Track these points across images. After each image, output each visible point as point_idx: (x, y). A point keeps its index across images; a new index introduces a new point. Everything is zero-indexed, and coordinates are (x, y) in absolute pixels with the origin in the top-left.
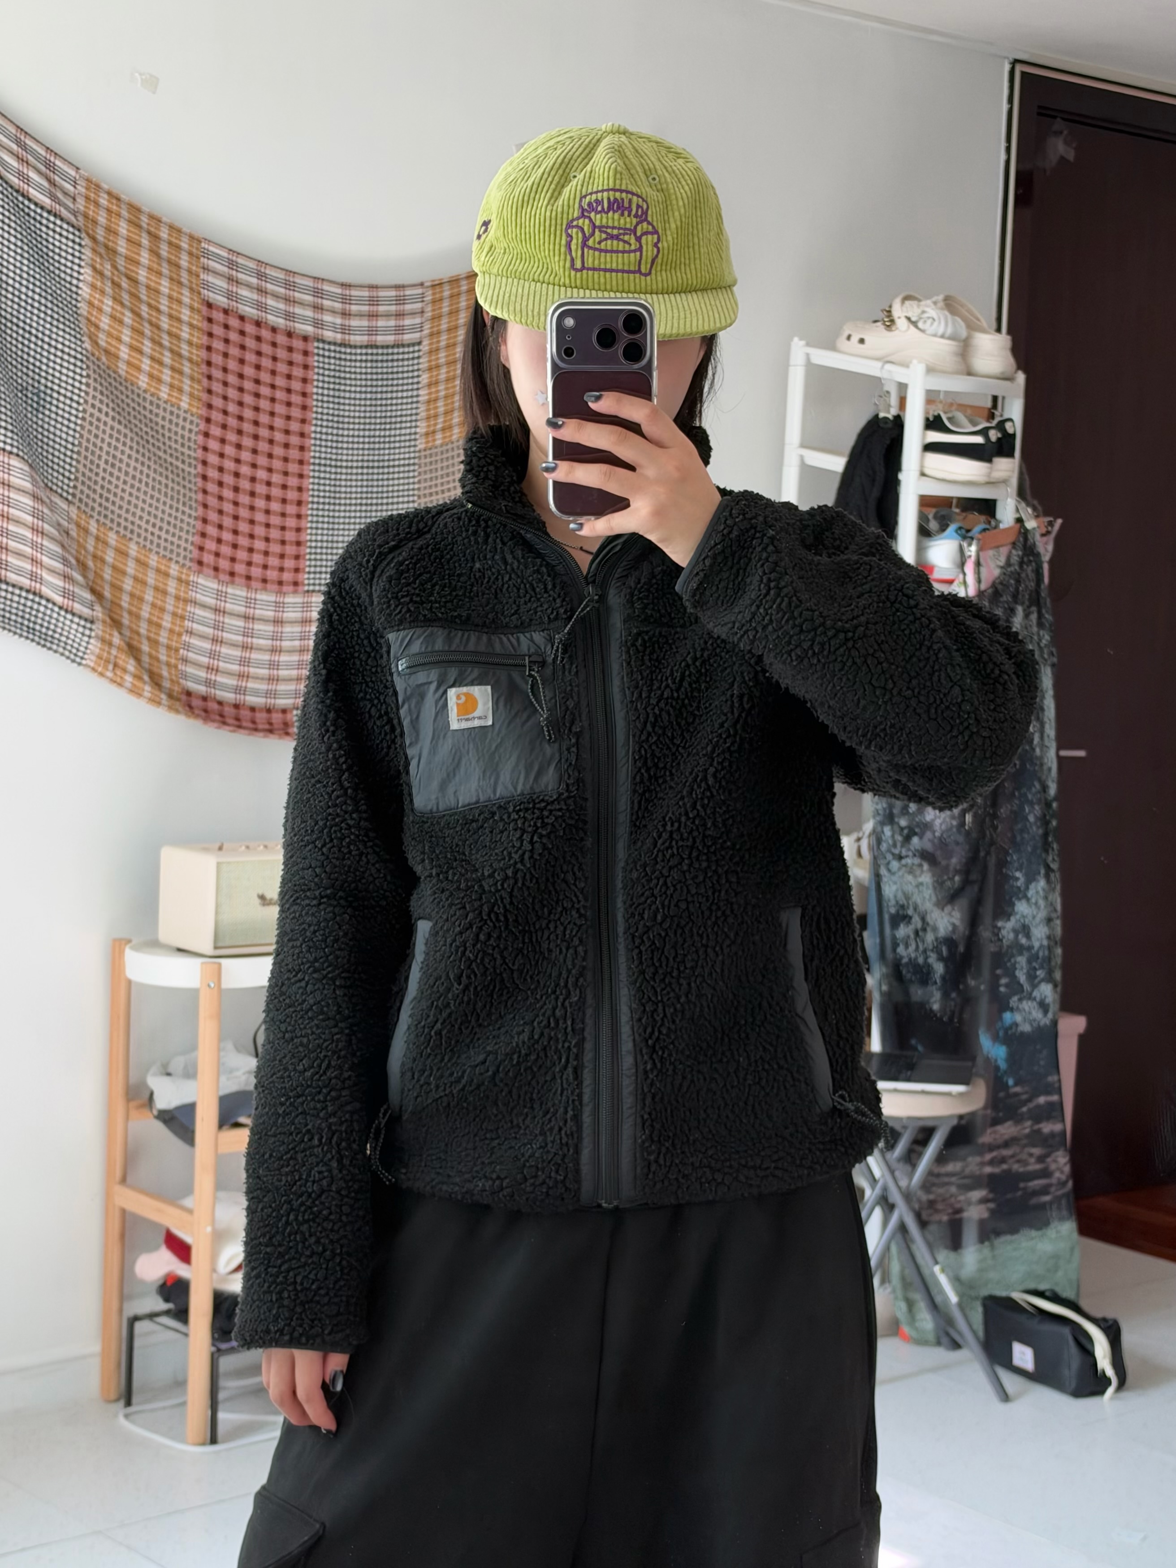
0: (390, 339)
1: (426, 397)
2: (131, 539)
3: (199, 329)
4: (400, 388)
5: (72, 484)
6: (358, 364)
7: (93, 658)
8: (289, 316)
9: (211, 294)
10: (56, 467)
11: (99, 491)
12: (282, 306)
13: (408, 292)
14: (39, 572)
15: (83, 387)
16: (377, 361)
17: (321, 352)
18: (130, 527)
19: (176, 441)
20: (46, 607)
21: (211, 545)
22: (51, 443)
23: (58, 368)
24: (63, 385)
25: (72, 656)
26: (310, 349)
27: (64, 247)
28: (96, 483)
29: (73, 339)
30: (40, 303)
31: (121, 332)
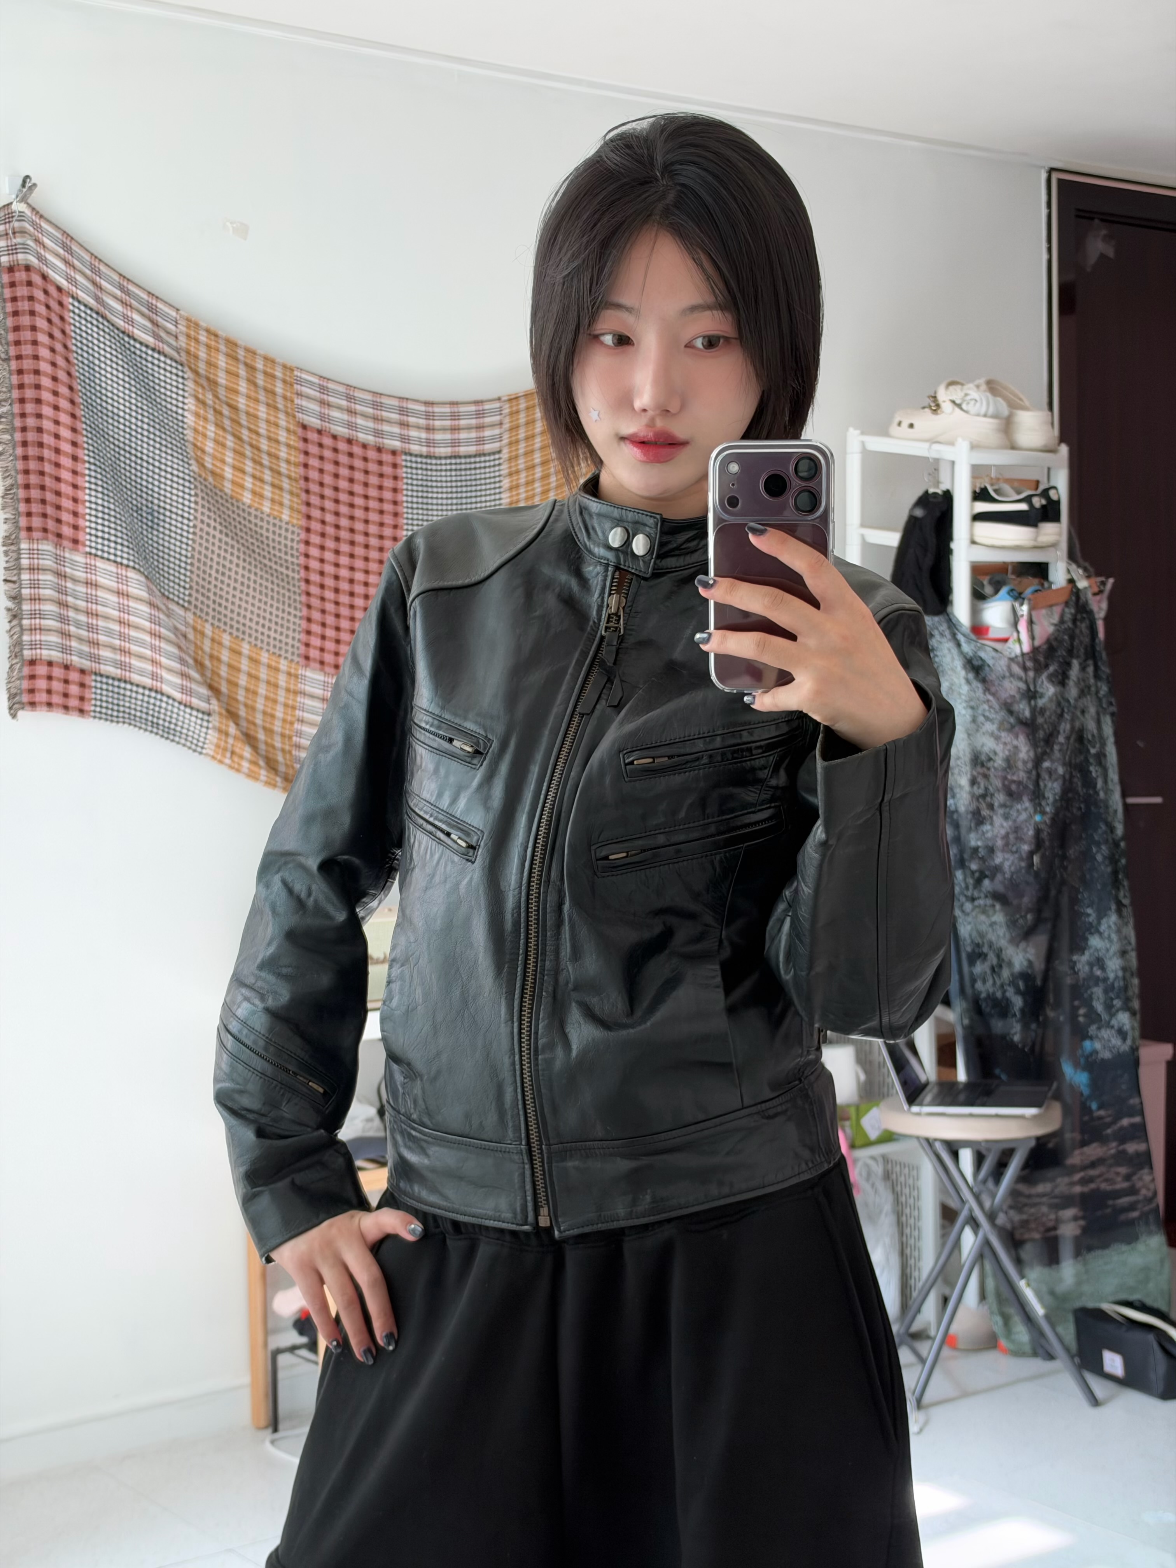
0: (472, 449)
1: (508, 500)
2: (243, 639)
3: (296, 449)
4: (484, 493)
5: (187, 592)
6: (443, 473)
7: (213, 747)
8: (378, 433)
9: (305, 417)
10: (172, 578)
11: (212, 597)
12: (371, 424)
13: (486, 407)
14: (159, 671)
15: (192, 505)
16: (461, 470)
17: (409, 464)
18: (242, 628)
19: (280, 550)
20: (167, 703)
21: (316, 642)
22: (166, 557)
24: (175, 504)
25: (193, 747)
26: (399, 462)
27: (168, 381)
28: (209, 590)
29: (181, 463)
30: (148, 431)
31: (224, 454)
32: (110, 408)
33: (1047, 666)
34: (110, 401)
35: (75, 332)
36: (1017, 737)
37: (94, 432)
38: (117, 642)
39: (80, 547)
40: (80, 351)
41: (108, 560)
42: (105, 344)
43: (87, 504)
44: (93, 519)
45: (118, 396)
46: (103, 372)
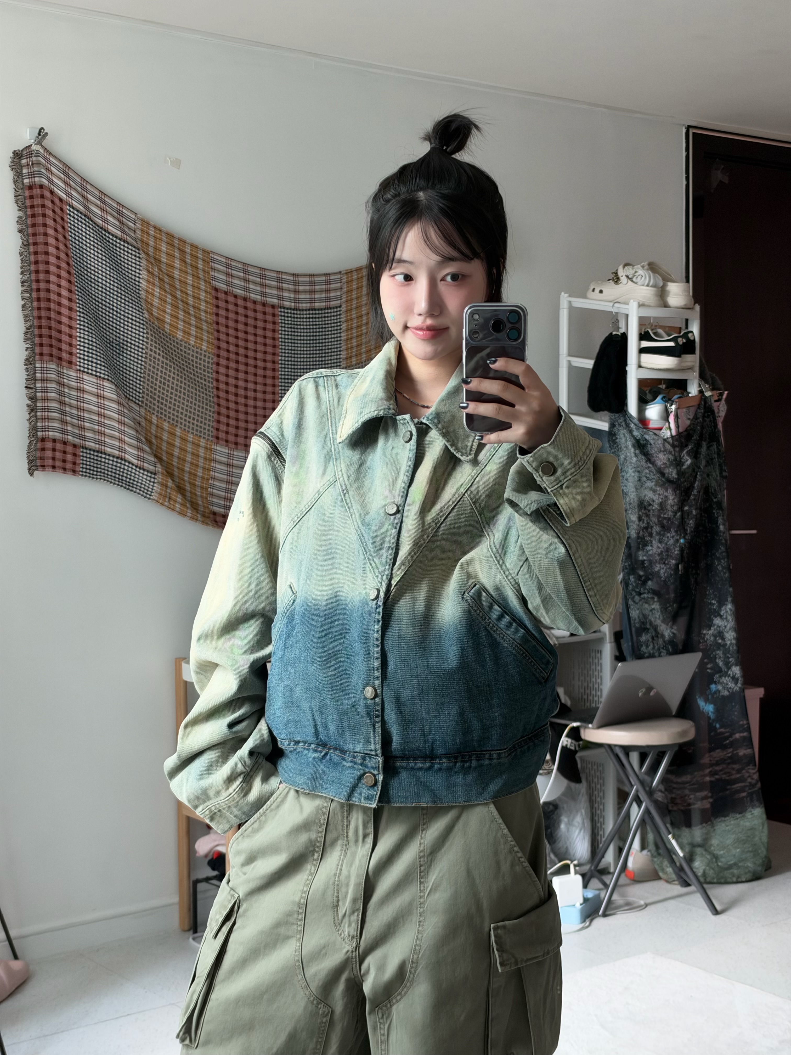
0: (323, 305)
1: (345, 337)
2: (177, 426)
3: (211, 303)
4: (330, 333)
5: (141, 396)
6: (305, 320)
7: (156, 495)
8: (263, 294)
9: (217, 283)
10: (131, 386)
11: (157, 399)
12: (259, 289)
13: (332, 277)
14: (123, 446)
15: (145, 340)
16: (315, 318)
17: (283, 314)
18: (176, 418)
19: (200, 369)
20: (128, 466)
21: (223, 428)
22: (128, 372)
23: (130, 329)
24: (133, 339)
25: (145, 494)
26: (276, 313)
27: (130, 259)
28: (155, 394)
29: (138, 312)
31: (166, 307)
32: (93, 276)
33: (687, 446)
34: (93, 272)
35: (71, 228)
36: (667, 491)
37: (83, 292)
38: (96, 427)
39: (74, 367)
40: (73, 240)
41: (92, 374)
42: (90, 235)
43: (78, 339)
44: (82, 348)
45: (98, 269)
46: (88, 254)
